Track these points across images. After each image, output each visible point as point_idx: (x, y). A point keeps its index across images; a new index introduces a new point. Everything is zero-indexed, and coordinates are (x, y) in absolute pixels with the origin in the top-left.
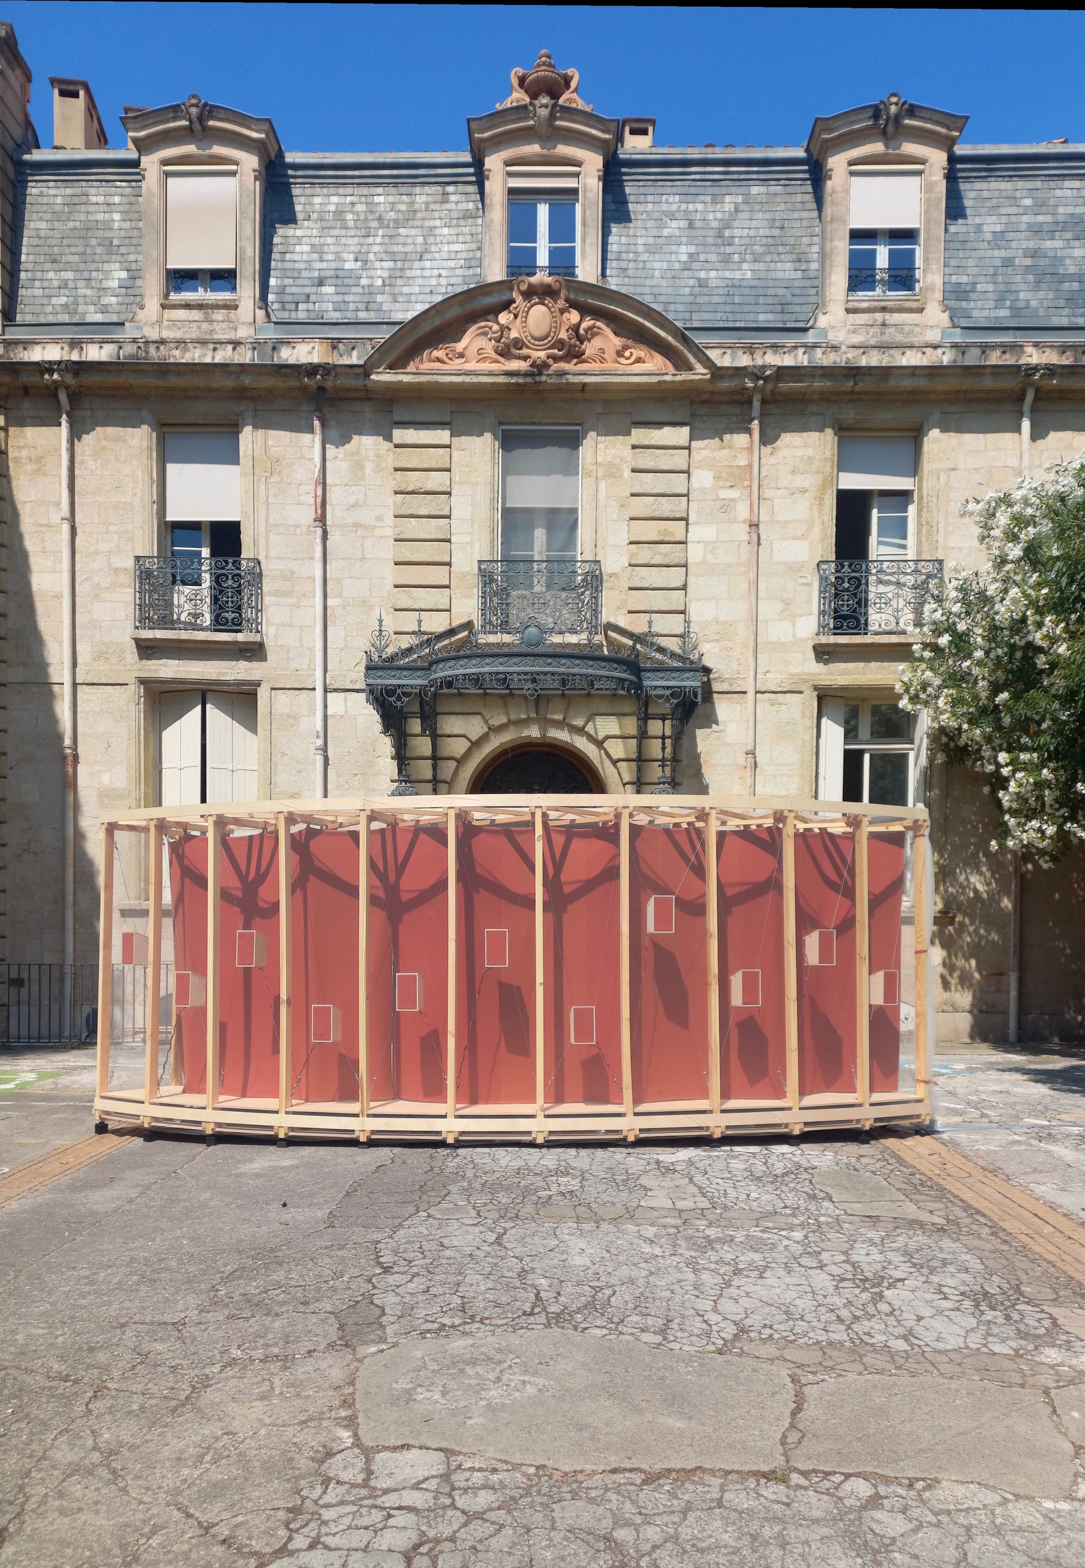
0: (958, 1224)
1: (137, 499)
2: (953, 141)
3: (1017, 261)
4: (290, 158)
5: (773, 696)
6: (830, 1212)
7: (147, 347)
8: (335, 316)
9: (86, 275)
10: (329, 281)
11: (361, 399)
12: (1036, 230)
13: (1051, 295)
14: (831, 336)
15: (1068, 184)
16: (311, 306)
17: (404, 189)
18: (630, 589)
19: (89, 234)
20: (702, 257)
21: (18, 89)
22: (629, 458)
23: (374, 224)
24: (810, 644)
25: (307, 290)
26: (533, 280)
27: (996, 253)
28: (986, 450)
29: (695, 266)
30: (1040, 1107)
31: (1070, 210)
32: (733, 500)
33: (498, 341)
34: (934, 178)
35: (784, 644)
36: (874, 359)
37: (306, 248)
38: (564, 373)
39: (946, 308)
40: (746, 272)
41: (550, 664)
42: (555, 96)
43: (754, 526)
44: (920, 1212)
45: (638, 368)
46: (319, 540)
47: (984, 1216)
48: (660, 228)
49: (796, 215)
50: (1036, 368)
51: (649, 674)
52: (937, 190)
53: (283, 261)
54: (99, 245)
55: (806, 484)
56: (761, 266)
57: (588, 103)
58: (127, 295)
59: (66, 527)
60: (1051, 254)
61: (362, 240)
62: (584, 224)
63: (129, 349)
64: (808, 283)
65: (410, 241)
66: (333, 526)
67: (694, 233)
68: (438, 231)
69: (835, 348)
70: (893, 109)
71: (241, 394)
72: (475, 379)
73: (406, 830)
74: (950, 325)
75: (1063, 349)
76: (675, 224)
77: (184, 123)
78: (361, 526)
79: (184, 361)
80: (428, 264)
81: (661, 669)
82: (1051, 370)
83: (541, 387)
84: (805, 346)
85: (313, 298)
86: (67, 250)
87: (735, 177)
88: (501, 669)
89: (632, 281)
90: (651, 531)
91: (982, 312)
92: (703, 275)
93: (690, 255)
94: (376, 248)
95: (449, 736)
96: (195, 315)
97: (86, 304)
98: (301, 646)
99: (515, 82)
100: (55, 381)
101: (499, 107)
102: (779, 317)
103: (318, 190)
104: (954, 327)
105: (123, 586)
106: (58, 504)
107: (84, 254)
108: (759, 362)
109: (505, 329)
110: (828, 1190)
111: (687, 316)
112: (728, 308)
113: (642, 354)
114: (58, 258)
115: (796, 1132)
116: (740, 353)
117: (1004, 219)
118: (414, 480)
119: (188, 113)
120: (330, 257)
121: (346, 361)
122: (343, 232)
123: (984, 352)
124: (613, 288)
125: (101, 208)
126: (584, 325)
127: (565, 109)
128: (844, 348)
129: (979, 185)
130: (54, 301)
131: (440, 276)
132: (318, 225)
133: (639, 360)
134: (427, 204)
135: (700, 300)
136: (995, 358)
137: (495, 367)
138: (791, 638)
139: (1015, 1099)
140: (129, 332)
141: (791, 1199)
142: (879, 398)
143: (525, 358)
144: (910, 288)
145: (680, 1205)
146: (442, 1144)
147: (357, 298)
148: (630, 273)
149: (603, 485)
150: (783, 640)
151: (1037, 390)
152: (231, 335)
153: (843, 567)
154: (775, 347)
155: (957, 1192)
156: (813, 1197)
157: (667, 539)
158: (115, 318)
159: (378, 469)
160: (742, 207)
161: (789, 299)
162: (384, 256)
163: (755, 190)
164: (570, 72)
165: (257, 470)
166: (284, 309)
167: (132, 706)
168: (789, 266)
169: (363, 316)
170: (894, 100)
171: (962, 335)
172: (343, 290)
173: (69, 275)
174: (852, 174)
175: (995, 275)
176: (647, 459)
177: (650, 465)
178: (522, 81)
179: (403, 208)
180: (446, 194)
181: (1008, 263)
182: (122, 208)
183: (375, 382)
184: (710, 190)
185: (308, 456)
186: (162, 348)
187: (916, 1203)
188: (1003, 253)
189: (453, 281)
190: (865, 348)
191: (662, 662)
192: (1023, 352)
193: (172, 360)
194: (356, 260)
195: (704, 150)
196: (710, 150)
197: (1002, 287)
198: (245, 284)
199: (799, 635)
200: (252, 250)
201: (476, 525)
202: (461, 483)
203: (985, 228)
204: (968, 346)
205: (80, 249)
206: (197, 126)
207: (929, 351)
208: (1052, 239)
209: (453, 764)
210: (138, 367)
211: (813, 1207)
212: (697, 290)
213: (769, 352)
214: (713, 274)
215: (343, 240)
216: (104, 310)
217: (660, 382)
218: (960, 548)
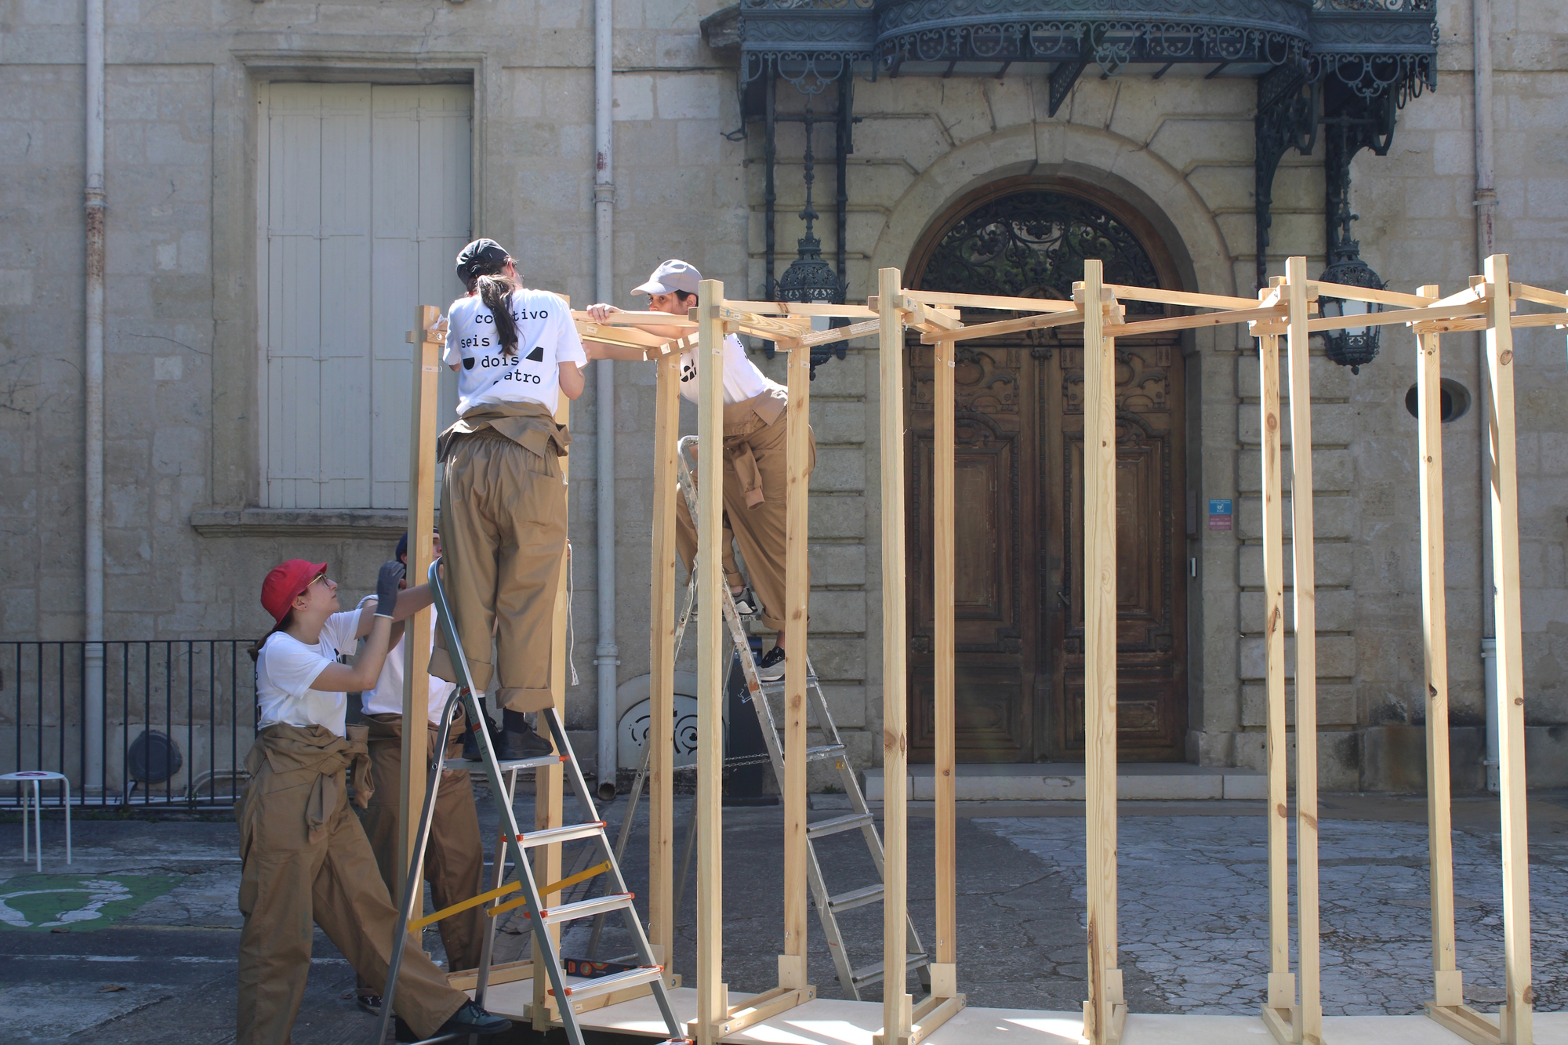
5: (1525, 78)
51: (1326, 28)
95: (870, 164)
209: (880, 220)
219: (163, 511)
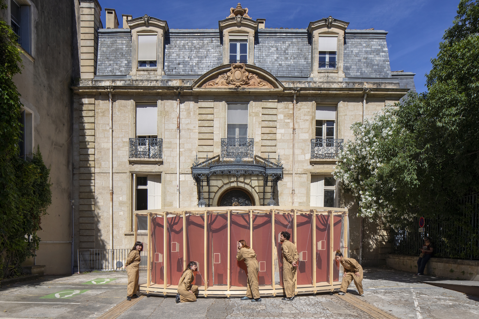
0: (360, 315)
1: (130, 123)
2: (345, 28)
3: (362, 60)
4: (171, 30)
5: (299, 175)
6: (329, 313)
7: (133, 82)
8: (183, 73)
9: (116, 62)
10: (181, 64)
11: (190, 95)
12: (367, 52)
13: (370, 69)
14: (314, 79)
15: (374, 40)
16: (176, 70)
17: (201, 39)
18: (262, 146)
19: (117, 51)
20: (280, 58)
21: (98, 12)
22: (261, 111)
23: (193, 48)
24: (309, 161)
25: (175, 66)
26: (236, 64)
27: (357, 58)
28: (354, 110)
29: (278, 60)
30: (372, 285)
31: (375, 47)
32: (289, 122)
33: (227, 80)
34: (340, 38)
35: (302, 161)
36: (326, 86)
37: (175, 55)
38: (244, 89)
39: (344, 72)
40: (292, 62)
41: (243, 167)
42: (242, 15)
43: (294, 129)
44: (351, 312)
45: (264, 87)
46: (178, 133)
47: (366, 313)
48: (269, 50)
49: (305, 47)
50: (367, 89)
51: (268, 170)
52: (341, 41)
53: (169, 58)
54: (120, 54)
55: (308, 118)
56: (296, 60)
57: (250, 17)
58: (127, 67)
59: (111, 130)
60: (370, 59)
61: (190, 53)
62: (249, 49)
63: (128, 82)
64: (308, 65)
65: (203, 53)
66: (182, 129)
67: (278, 51)
68: (210, 50)
69: (315, 82)
70: (330, 20)
71: (158, 95)
72: (221, 90)
73: (214, 215)
74: (345, 77)
75: (374, 84)
76: (273, 49)
77: (144, 22)
78: (189, 129)
79: (143, 86)
80: (208, 59)
81: (272, 168)
82: (371, 90)
83: (238, 92)
84: (308, 82)
85: (177, 68)
86: (111, 56)
87: (289, 36)
88: (230, 169)
89: (262, 64)
90: (267, 130)
91: (353, 73)
92: (280, 62)
93: (277, 57)
94: (194, 55)
95: (213, 186)
96: (146, 73)
97: (116, 70)
98: (173, 162)
99: (231, 11)
100: (108, 91)
101: (227, 18)
102: (300, 74)
103: (178, 39)
104: (346, 77)
105: (126, 146)
106: (109, 124)
107: (115, 56)
108: (296, 86)
109: (228, 77)
110: (327, 307)
111: (276, 73)
112: (287, 71)
113: (265, 84)
114: (109, 58)
115: (315, 293)
116: (291, 83)
117: (358, 49)
118: (204, 117)
119: (144, 19)
120: (182, 57)
121: (186, 85)
122: (185, 50)
123: (354, 84)
124: (257, 66)
125: (120, 44)
126: (250, 76)
127: (244, 19)
128: (317, 82)
129: (352, 40)
130: (108, 69)
131: (211, 62)
132: (178, 49)
133: (264, 85)
134: (207, 43)
135: (279, 69)
136: (357, 86)
137: (226, 87)
138: (304, 159)
139: (365, 283)
140: (128, 78)
141: (319, 310)
142: (327, 96)
143: (234, 84)
144: (334, 67)
145: (292, 312)
146: (226, 297)
147: (189, 68)
148: (261, 62)
149: (254, 118)
150: (302, 160)
151: (367, 94)
152: (155, 78)
153: (318, 140)
154: (300, 82)
155: (359, 307)
156: (324, 309)
157: (272, 133)
158: (124, 74)
159: (194, 114)
160: (291, 45)
161: (303, 69)
162: (196, 57)
163: (294, 40)
164: (246, 9)
165: (162, 114)
166: (169, 71)
167: (128, 179)
168: (303, 60)
169: (190, 73)
170: (330, 18)
171: (348, 80)
172: (185, 66)
173: (112, 62)
174: (319, 36)
175: (356, 64)
176: (266, 111)
177: (267, 113)
178: (233, 11)
179: (201, 44)
180: (212, 40)
181: (360, 61)
182: (126, 44)
183: (194, 91)
184: (282, 40)
185: (175, 111)
186: (137, 82)
187: (349, 310)
188: (358, 58)
189: (214, 64)
190: (323, 82)
191: (272, 167)
192: (364, 84)
193: (139, 85)
194: (188, 58)
195: (281, 29)
196: (282, 29)
197: (358, 67)
198: (159, 65)
199: (306, 159)
200: (161, 56)
201: (220, 129)
202: (216, 118)
203: (354, 51)
204: (350, 82)
205: (115, 55)
206: (147, 23)
207: (339, 84)
208: (371, 55)
209: (214, 194)
210: (131, 87)
211: (325, 312)
212: (279, 66)
213: (298, 83)
214: (283, 62)
215: (185, 53)
216: (121, 71)
217: (270, 91)
218: (348, 136)
219: (121, 232)
